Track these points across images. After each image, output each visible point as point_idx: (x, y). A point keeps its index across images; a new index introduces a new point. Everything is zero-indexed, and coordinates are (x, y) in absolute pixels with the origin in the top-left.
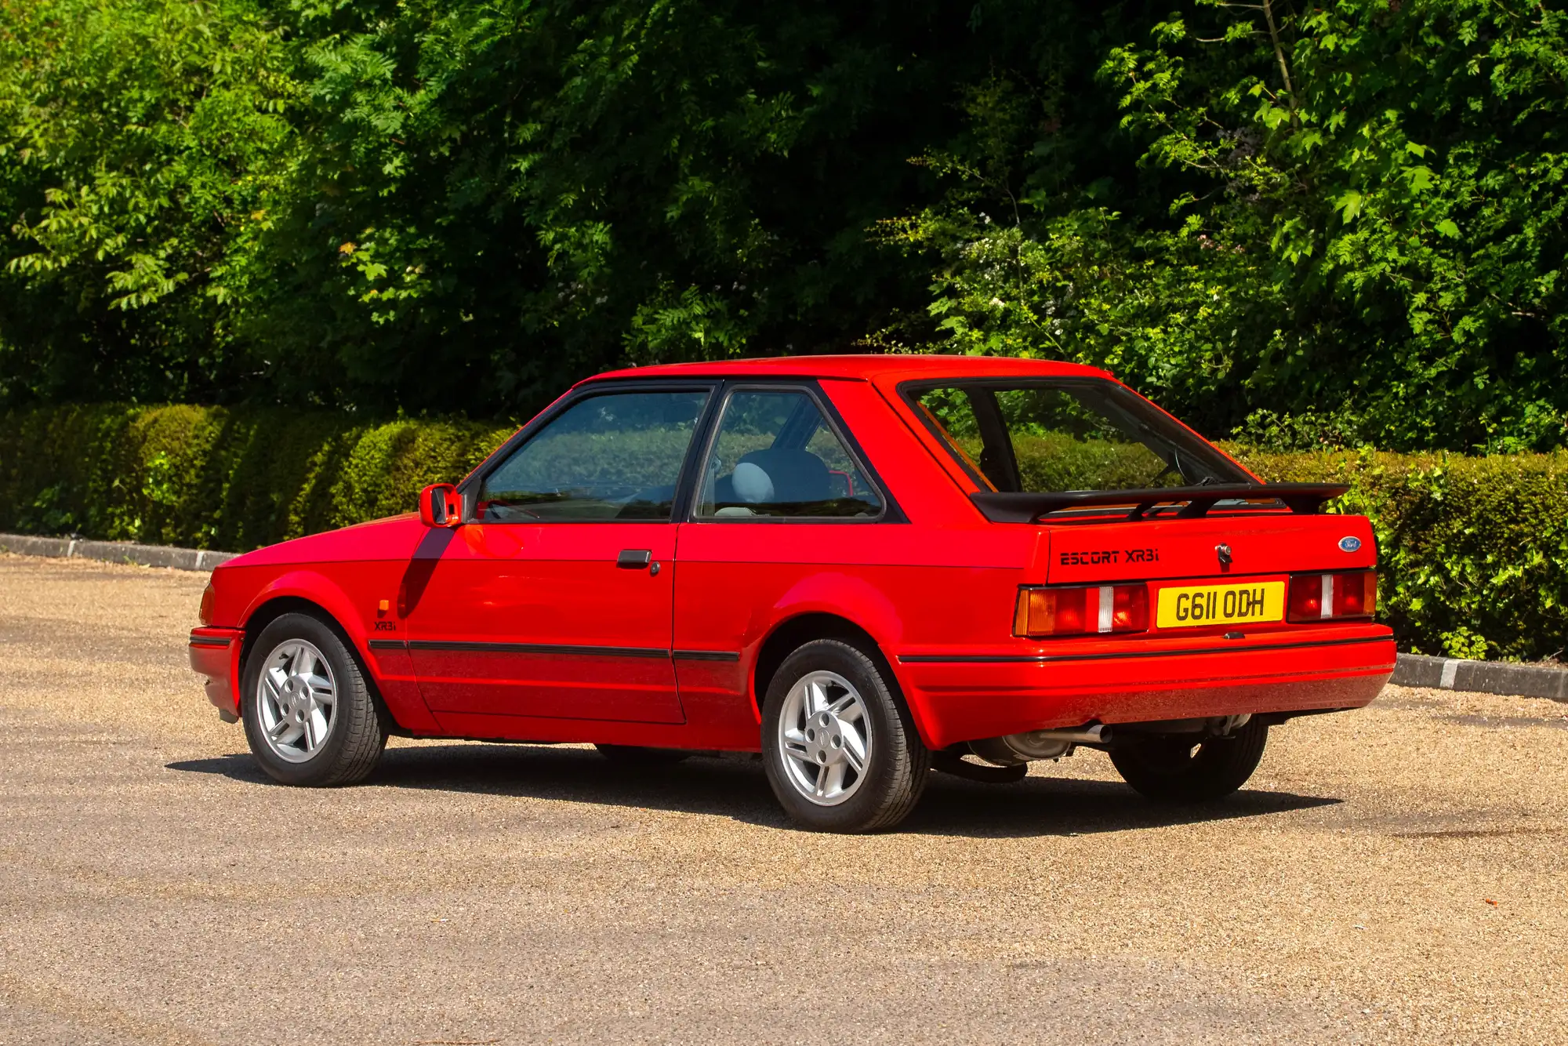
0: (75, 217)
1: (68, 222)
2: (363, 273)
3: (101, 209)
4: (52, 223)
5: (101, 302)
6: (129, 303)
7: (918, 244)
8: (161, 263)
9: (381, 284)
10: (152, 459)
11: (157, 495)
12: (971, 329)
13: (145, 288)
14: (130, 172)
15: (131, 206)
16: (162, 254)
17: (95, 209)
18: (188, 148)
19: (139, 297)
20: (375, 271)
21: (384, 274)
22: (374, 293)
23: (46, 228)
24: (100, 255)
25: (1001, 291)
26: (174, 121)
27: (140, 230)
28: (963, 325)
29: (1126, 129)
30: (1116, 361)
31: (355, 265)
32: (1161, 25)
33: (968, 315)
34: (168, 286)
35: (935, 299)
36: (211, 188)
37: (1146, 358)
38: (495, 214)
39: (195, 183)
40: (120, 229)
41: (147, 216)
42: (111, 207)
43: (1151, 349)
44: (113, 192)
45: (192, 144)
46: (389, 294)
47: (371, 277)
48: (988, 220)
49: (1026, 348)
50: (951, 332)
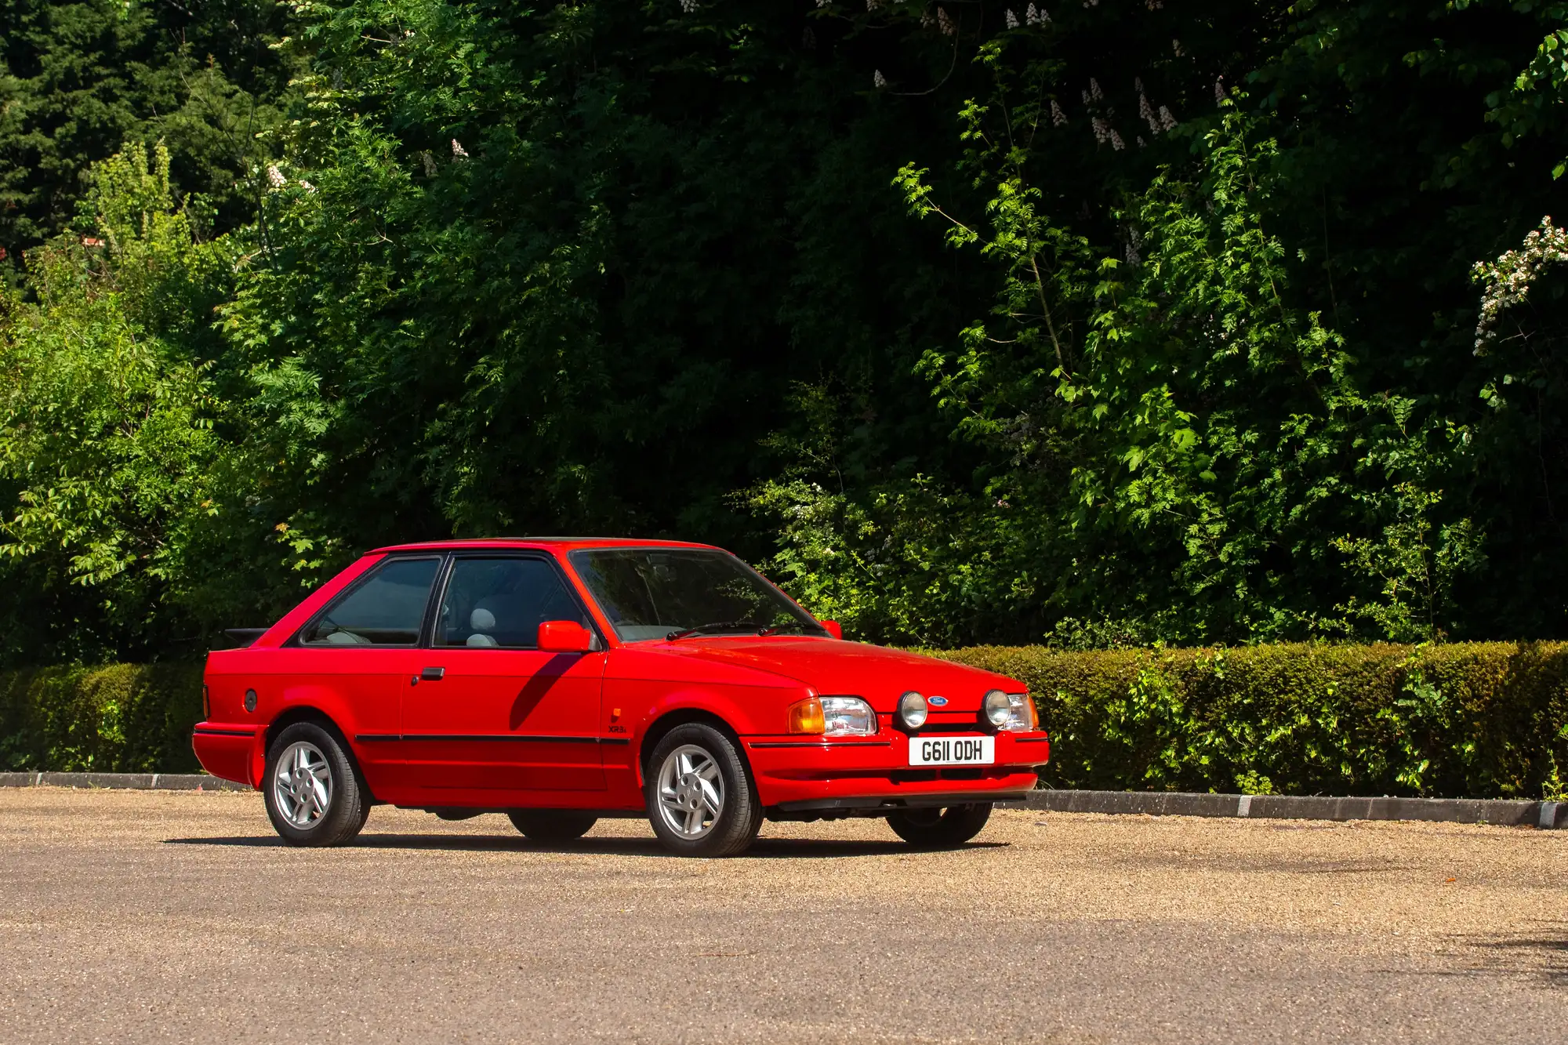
0: (44, 514)
1: (37, 517)
2: (294, 548)
3: (65, 506)
4: (23, 518)
5: (63, 580)
6: (88, 580)
7: (763, 508)
8: (114, 548)
9: (308, 555)
10: (105, 706)
11: (109, 735)
12: (808, 573)
13: (101, 568)
14: (87, 477)
15: (89, 503)
16: (114, 541)
17: (60, 506)
18: (137, 456)
19: (95, 575)
20: (302, 545)
21: (311, 547)
22: (303, 562)
23: (19, 524)
24: (65, 543)
25: (832, 544)
26: (125, 436)
27: (97, 522)
28: (803, 570)
29: (942, 409)
30: (935, 591)
31: (288, 541)
32: (966, 330)
33: (806, 562)
34: (120, 566)
35: (780, 550)
36: (156, 487)
37: (960, 588)
38: (404, 497)
39: (142, 485)
40: (80, 523)
41: (102, 512)
42: (73, 505)
43: (962, 582)
44: (76, 491)
45: (140, 453)
46: (314, 564)
47: (300, 550)
48: (819, 488)
49: (853, 587)
50: (793, 574)
